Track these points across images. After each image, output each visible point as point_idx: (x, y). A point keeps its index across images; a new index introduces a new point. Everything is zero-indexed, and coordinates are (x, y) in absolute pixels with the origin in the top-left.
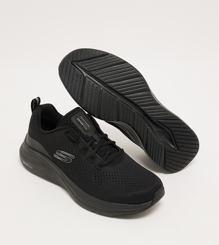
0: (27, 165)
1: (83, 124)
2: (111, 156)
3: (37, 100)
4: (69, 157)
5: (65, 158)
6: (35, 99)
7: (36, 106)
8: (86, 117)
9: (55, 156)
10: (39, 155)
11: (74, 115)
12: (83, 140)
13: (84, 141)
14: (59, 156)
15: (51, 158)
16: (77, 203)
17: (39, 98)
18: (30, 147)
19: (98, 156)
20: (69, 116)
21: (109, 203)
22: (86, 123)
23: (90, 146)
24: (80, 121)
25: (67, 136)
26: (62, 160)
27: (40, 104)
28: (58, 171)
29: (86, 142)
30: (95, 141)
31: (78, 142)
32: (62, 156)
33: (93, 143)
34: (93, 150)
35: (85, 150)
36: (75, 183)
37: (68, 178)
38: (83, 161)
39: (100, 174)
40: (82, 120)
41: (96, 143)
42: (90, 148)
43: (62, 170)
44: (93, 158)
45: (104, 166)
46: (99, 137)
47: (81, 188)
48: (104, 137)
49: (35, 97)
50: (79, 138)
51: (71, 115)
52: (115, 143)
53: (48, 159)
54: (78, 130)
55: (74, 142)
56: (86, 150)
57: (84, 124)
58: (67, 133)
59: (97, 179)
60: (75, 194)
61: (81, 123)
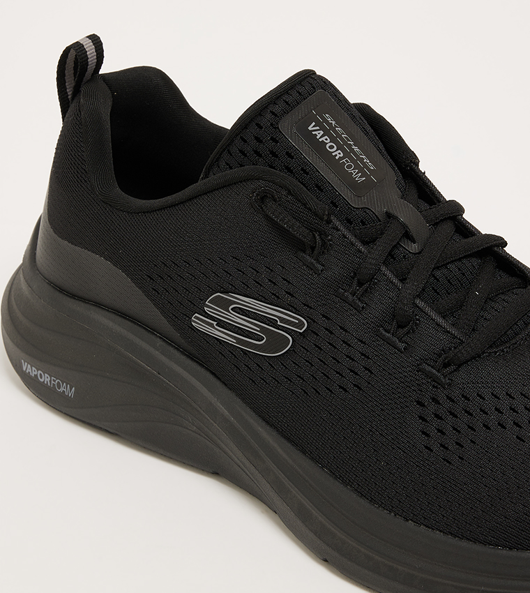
0: (46, 379)
1: (339, 154)
2: (495, 313)
3: (90, 48)
4: (273, 324)
5: (255, 330)
6: (77, 47)
7: (85, 80)
8: (353, 117)
9: (198, 322)
10: (111, 324)
11: (290, 107)
12: (349, 236)
13: (353, 239)
14: (221, 324)
15: (176, 335)
16: (326, 560)
17: (95, 40)
18: (61, 290)
19: (433, 314)
20: (269, 116)
21: (505, 552)
22: (356, 149)
23: (384, 263)
24: (326, 139)
25: (267, 217)
26: (239, 341)
27: (101, 72)
28: (214, 400)
29: (365, 243)
30: (408, 236)
31: (324, 244)
32: (239, 320)
33: (395, 246)
34: (403, 280)
35: (360, 284)
36: (312, 459)
37: (275, 433)
38: (354, 342)
39: (448, 404)
40: (336, 132)
41: (414, 248)
42: (388, 273)
43: (239, 395)
44: (403, 322)
45: (466, 362)
46: (425, 217)
47: (346, 483)
48: (450, 218)
49: (78, 35)
50: (329, 222)
51: (277, 109)
52: (505, 244)
53: (159, 342)
54: (320, 186)
55: (299, 246)
56: (364, 281)
57: (346, 155)
58: (263, 199)
59: (433, 433)
60: (315, 512)
61: (331, 147)
